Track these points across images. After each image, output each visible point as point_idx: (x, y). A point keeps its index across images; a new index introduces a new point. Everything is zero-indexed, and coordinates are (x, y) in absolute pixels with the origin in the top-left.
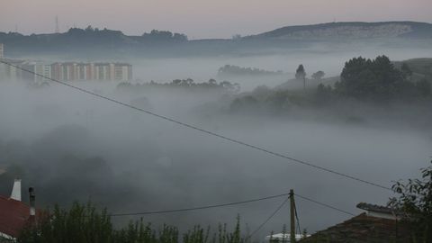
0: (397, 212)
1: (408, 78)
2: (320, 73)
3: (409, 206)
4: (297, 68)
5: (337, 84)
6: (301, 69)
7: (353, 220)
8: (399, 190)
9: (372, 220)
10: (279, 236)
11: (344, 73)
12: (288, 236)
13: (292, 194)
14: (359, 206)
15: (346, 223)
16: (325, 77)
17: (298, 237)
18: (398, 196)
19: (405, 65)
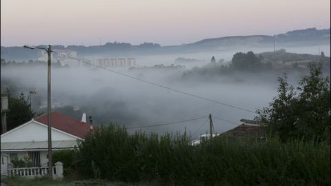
0: (258, 122)
1: (262, 61)
2: (222, 60)
3: (264, 120)
4: (211, 57)
5: (230, 65)
6: (213, 58)
7: (238, 127)
8: (259, 113)
9: (247, 127)
10: (205, 135)
11: (233, 60)
12: (209, 135)
13: (210, 116)
14: (241, 121)
15: (236, 129)
16: (224, 62)
17: (214, 135)
18: (258, 115)
19: (261, 55)
